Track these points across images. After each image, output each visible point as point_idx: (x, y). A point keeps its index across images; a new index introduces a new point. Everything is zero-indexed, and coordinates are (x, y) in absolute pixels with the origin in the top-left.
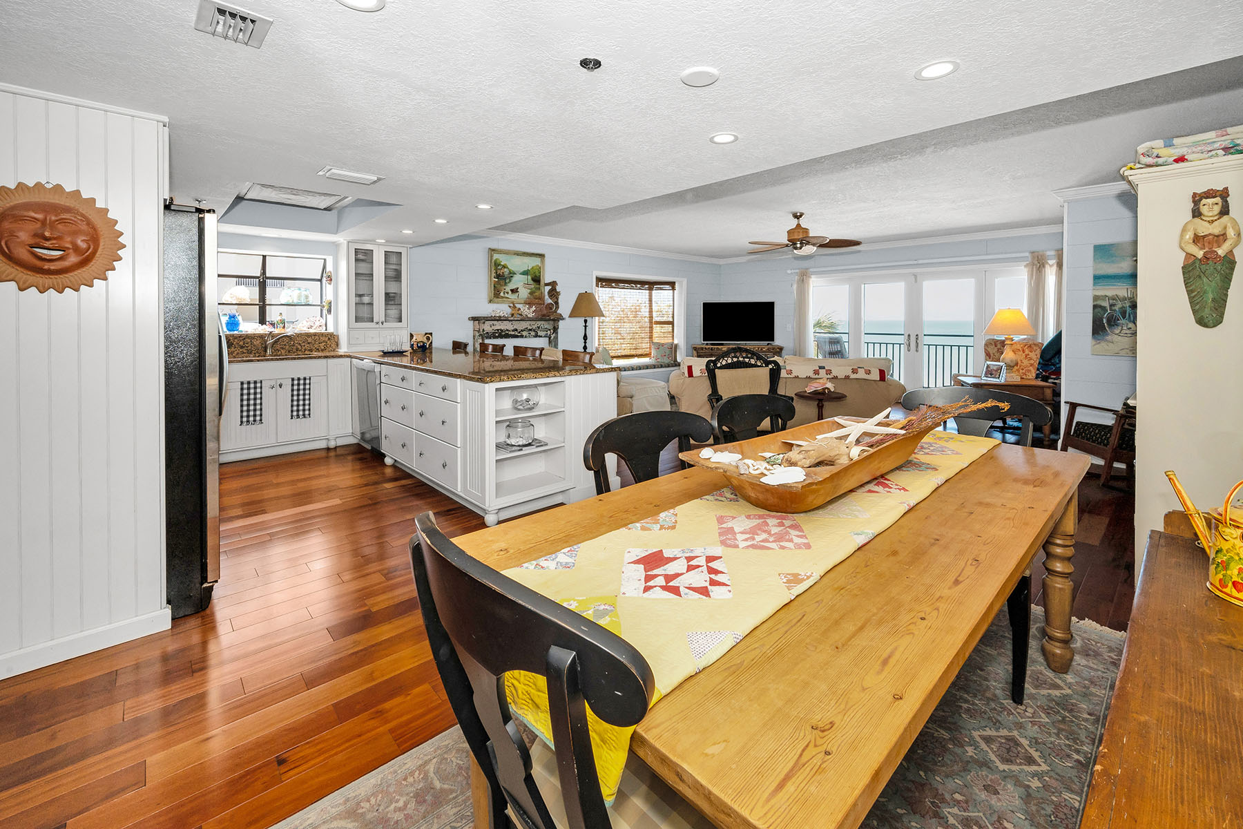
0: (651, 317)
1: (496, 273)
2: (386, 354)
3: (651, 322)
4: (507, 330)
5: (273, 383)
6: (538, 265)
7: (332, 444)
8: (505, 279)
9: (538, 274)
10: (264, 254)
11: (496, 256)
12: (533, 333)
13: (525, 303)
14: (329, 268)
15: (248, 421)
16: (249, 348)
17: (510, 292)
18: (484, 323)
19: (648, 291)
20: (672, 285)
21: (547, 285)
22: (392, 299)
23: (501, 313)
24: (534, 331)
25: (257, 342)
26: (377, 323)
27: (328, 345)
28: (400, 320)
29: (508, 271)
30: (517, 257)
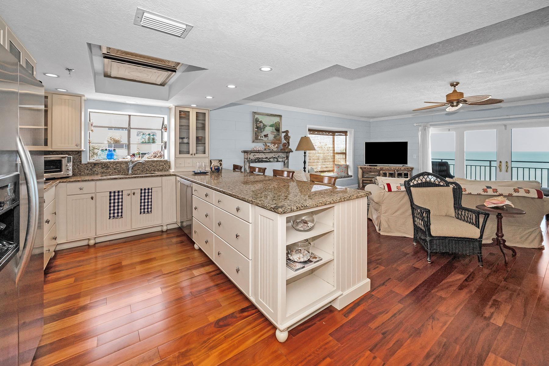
0: (334, 150)
1: (257, 125)
2: (196, 174)
3: (334, 153)
4: (262, 158)
5: (129, 192)
6: (278, 122)
7: (165, 228)
8: (261, 129)
9: (278, 127)
10: (130, 114)
11: (256, 116)
12: (276, 160)
13: (272, 143)
14: (166, 123)
15: (114, 216)
16: (119, 169)
17: (264, 137)
18: (250, 154)
19: (332, 136)
20: (345, 133)
21: (283, 132)
22: (200, 140)
23: (259, 148)
24: (276, 158)
25: (124, 166)
26: (192, 154)
27: (164, 168)
28: (204, 153)
29: (263, 125)
30: (267, 116)
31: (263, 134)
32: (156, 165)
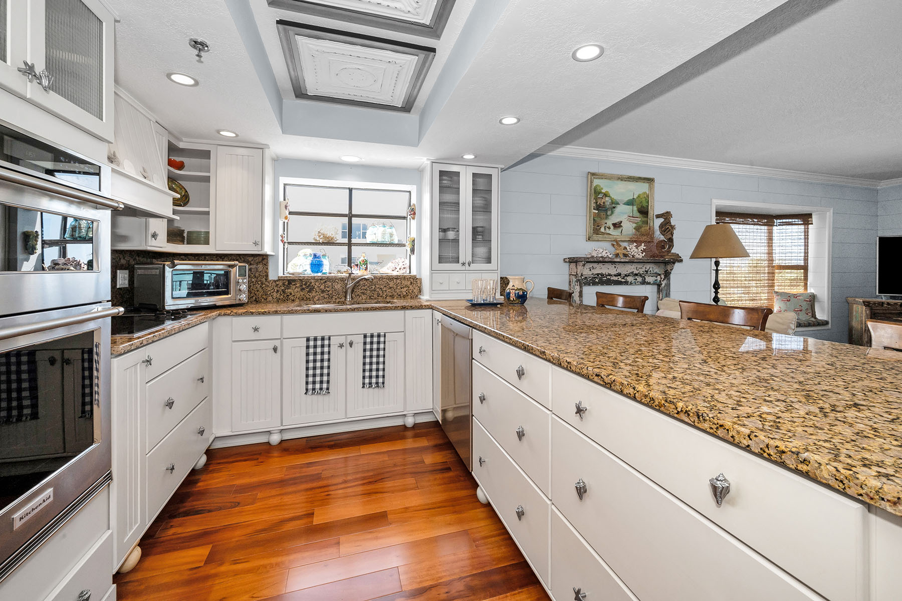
0: (771, 260)
1: (596, 203)
2: (475, 306)
3: (771, 266)
4: (610, 275)
5: (342, 340)
6: (645, 193)
7: (410, 422)
8: (606, 211)
9: (645, 204)
10: (351, 187)
11: (596, 182)
12: (639, 279)
13: (631, 241)
14: (414, 201)
15: (314, 389)
16: (330, 292)
17: (612, 227)
18: (584, 265)
19: (766, 227)
21: (658, 216)
22: (480, 234)
23: (605, 252)
24: (641, 276)
25: (338, 286)
26: (463, 264)
27: (410, 291)
28: (488, 260)
29: (610, 201)
30: (619, 182)
31: (610, 223)
32: (395, 287)
